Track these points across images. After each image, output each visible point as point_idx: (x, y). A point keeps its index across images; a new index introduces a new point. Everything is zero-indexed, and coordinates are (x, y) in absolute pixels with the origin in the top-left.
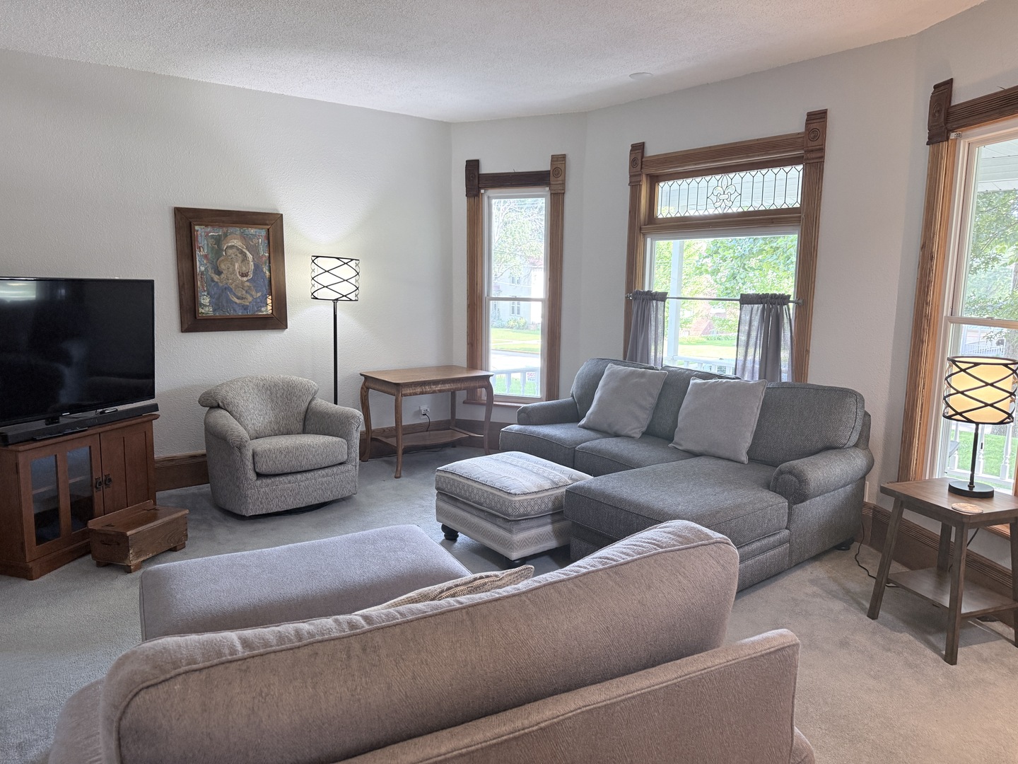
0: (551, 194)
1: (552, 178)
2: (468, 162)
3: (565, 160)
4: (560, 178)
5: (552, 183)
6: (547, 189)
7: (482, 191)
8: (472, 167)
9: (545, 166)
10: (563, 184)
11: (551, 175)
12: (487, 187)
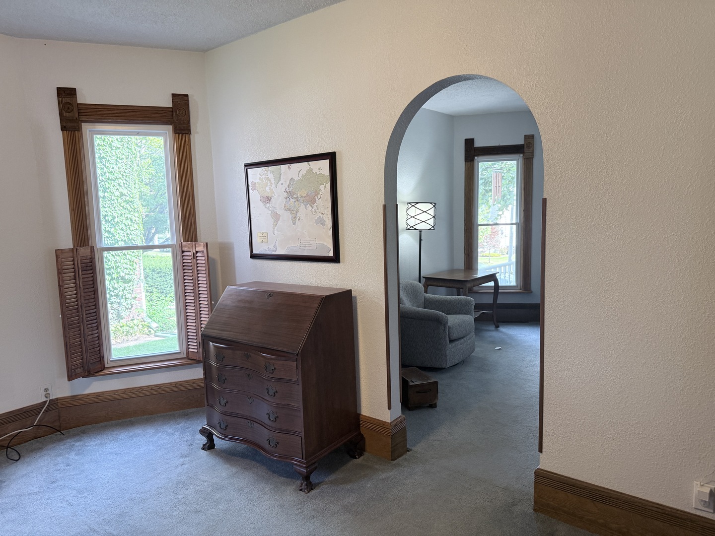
0: (525, 158)
1: (526, 149)
2: (465, 140)
3: (533, 138)
4: (531, 149)
5: (526, 152)
6: (522, 155)
7: (476, 158)
8: (469, 143)
9: (520, 141)
10: (533, 152)
11: (525, 146)
12: (478, 155)
